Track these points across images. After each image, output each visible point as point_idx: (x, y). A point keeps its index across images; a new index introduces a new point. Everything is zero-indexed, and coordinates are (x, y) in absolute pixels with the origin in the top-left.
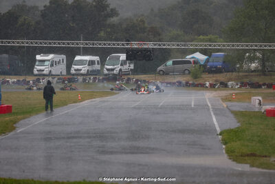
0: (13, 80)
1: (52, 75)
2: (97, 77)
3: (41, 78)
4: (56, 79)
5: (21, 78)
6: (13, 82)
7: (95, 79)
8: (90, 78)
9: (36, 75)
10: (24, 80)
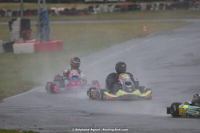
0: (59, 9)
1: (108, 2)
2: (164, 3)
3: (94, 5)
4: (113, 7)
5: (70, 7)
6: (60, 12)
7: (161, 5)
8: (155, 5)
9: (88, 3)
10: (74, 9)
